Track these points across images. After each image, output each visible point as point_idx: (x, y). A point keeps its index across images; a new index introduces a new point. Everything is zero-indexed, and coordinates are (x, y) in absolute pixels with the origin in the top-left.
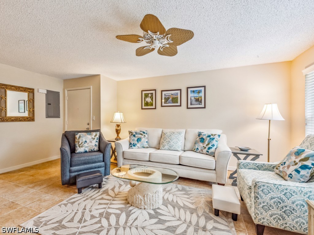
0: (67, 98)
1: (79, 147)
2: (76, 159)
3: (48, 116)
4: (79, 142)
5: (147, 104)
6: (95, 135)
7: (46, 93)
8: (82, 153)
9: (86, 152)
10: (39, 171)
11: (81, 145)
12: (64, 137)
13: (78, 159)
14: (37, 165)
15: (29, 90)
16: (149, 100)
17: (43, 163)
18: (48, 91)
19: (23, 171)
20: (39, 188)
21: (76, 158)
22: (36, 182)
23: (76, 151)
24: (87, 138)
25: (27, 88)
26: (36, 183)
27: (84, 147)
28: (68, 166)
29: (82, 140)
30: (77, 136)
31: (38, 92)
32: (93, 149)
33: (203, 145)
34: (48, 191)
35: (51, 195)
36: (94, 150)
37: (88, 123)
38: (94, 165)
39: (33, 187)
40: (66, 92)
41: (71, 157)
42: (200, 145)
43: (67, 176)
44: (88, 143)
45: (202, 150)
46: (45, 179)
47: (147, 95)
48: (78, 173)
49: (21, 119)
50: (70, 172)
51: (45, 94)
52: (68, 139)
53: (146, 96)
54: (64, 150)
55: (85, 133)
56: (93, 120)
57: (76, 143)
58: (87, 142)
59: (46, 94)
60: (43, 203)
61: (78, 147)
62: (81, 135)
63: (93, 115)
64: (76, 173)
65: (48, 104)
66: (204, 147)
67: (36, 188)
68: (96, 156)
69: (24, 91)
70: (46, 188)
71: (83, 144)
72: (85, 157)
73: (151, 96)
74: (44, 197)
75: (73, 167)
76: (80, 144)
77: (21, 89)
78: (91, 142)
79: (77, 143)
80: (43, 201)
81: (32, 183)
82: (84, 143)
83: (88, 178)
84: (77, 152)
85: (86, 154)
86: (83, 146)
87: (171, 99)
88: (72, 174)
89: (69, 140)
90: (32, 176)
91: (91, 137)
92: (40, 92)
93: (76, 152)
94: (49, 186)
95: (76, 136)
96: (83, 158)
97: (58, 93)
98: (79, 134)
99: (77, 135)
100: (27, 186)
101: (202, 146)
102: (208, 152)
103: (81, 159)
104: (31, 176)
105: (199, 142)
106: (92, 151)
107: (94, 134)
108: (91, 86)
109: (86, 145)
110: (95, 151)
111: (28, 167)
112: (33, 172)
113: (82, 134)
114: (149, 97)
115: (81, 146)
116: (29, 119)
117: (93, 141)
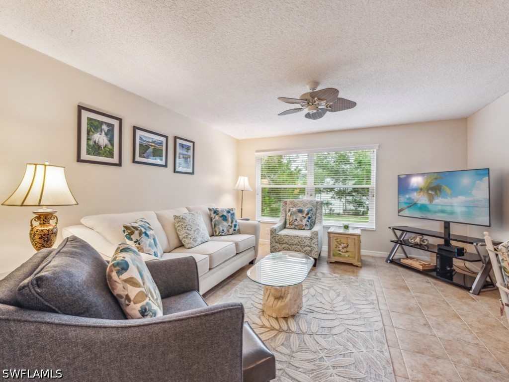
5: (95, 149)
16: (101, 139)
33: (228, 223)
42: (224, 225)
45: (228, 231)
47: (96, 123)
53: (94, 126)
66: (229, 226)
73: (108, 130)
87: (151, 149)
101: (227, 225)
102: (235, 230)
114: (103, 133)
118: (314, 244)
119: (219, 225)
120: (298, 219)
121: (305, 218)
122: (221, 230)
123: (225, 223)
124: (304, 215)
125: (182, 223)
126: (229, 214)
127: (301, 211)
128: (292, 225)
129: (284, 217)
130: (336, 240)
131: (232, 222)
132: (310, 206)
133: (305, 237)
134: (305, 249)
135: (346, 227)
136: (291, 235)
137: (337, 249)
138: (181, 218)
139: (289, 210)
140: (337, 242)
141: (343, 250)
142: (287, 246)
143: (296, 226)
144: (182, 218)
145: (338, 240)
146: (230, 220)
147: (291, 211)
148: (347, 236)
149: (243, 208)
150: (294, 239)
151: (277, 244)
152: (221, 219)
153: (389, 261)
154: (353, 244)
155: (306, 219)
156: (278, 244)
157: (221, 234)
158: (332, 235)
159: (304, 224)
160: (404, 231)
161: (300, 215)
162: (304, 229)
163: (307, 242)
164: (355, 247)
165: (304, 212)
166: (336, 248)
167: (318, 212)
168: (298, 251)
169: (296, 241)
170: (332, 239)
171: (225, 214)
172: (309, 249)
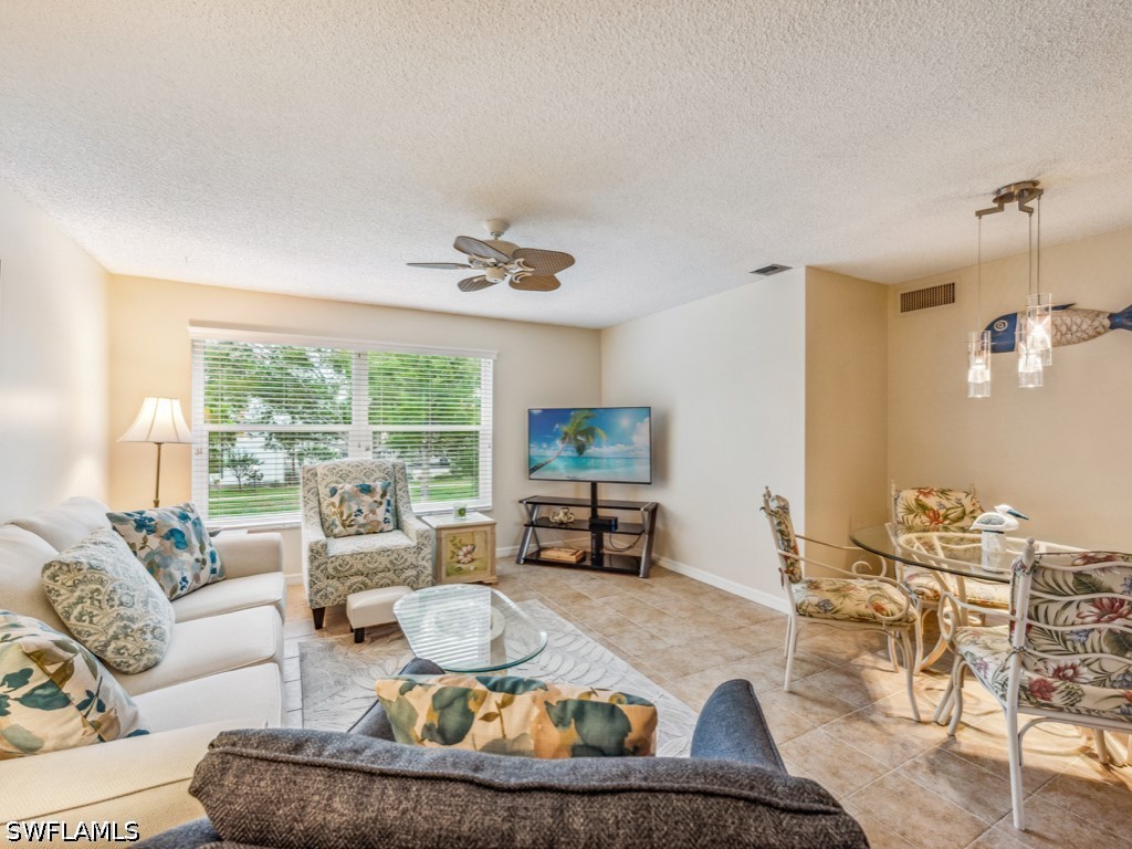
33: (192, 554)
42: (184, 562)
45: (197, 578)
66: (197, 560)
105: (178, 551)
118: (423, 559)
119: (166, 566)
120: (365, 510)
121: (381, 503)
122: (179, 579)
123: (185, 557)
124: (378, 498)
125: (94, 587)
126: (189, 524)
127: (367, 490)
128: (350, 526)
129: (317, 509)
130: (452, 541)
131: (202, 549)
132: (382, 475)
133: (406, 549)
134: (403, 576)
135: (462, 512)
136: (370, 550)
137: (455, 559)
138: (86, 566)
139: (333, 492)
140: (454, 545)
141: (466, 560)
142: (361, 578)
143: (360, 526)
144: (91, 567)
145: (457, 541)
146: (195, 542)
147: (339, 491)
148: (471, 530)
149: (160, 498)
150: (380, 559)
151: (330, 582)
152: (168, 543)
153: (522, 561)
154: (483, 544)
155: (384, 507)
156: (334, 582)
157: (179, 592)
158: (444, 533)
159: (381, 519)
160: (535, 504)
161: (367, 499)
162: (381, 532)
163: (411, 559)
164: (486, 548)
165: (374, 489)
166: (452, 558)
167: (398, 487)
168: (388, 585)
169: (384, 561)
170: (444, 541)
171: (176, 524)
172: (414, 572)
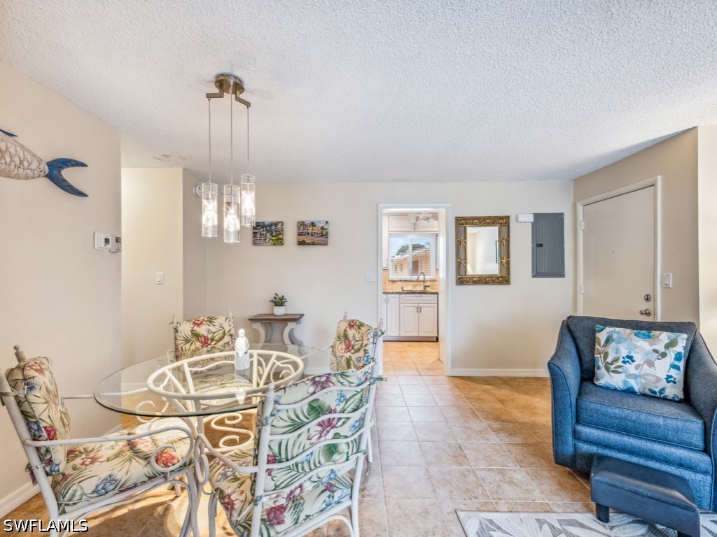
0: (582, 225)
1: (607, 369)
2: (592, 406)
3: (537, 274)
4: (606, 355)
6: (667, 341)
7: (532, 221)
8: (615, 390)
9: (630, 392)
10: (516, 395)
11: (612, 364)
12: (566, 331)
13: (599, 407)
14: (514, 379)
15: (500, 221)
17: (527, 378)
18: (537, 216)
19: (490, 384)
20: (507, 439)
21: (592, 403)
22: (504, 421)
23: (598, 380)
24: (636, 347)
25: (497, 217)
26: (504, 424)
27: (624, 374)
28: (570, 417)
29: (617, 350)
30: (602, 336)
31: (517, 221)
32: (657, 390)
34: (522, 458)
35: (526, 472)
36: (661, 393)
37: (647, 295)
38: (658, 448)
39: (497, 431)
40: (580, 208)
41: (580, 394)
43: (567, 444)
44: (639, 365)
46: (523, 420)
48: (601, 451)
49: (487, 279)
50: (576, 435)
51: (530, 224)
52: (574, 339)
54: (557, 369)
55: (628, 331)
56: (666, 287)
57: (596, 356)
58: (633, 361)
59: (532, 223)
60: (506, 485)
61: (603, 370)
62: (615, 336)
63: (664, 269)
64: (594, 449)
65: (538, 245)
67: (502, 435)
68: (669, 421)
69: (493, 223)
70: (520, 447)
71: (620, 363)
72: (626, 411)
74: (511, 470)
75: (584, 425)
76: (609, 360)
77: (487, 221)
78: (650, 364)
79: (599, 356)
80: (507, 481)
81: (498, 421)
82: (624, 362)
83: (635, 488)
84: (601, 382)
85: (630, 401)
86: (619, 370)
88: (581, 444)
89: (578, 341)
90: (502, 401)
91: (651, 345)
92: (520, 220)
93: (596, 383)
94: (527, 445)
95: (598, 335)
96: (617, 411)
97: (559, 218)
98: (608, 329)
99: (599, 331)
100: (488, 422)
103: (609, 410)
104: (499, 401)
106: (652, 396)
107: (665, 337)
108: (659, 177)
109: (631, 368)
110: (665, 399)
111: (499, 377)
112: (504, 392)
113: (618, 333)
115: (612, 367)
116: (500, 279)
117: (657, 363)
